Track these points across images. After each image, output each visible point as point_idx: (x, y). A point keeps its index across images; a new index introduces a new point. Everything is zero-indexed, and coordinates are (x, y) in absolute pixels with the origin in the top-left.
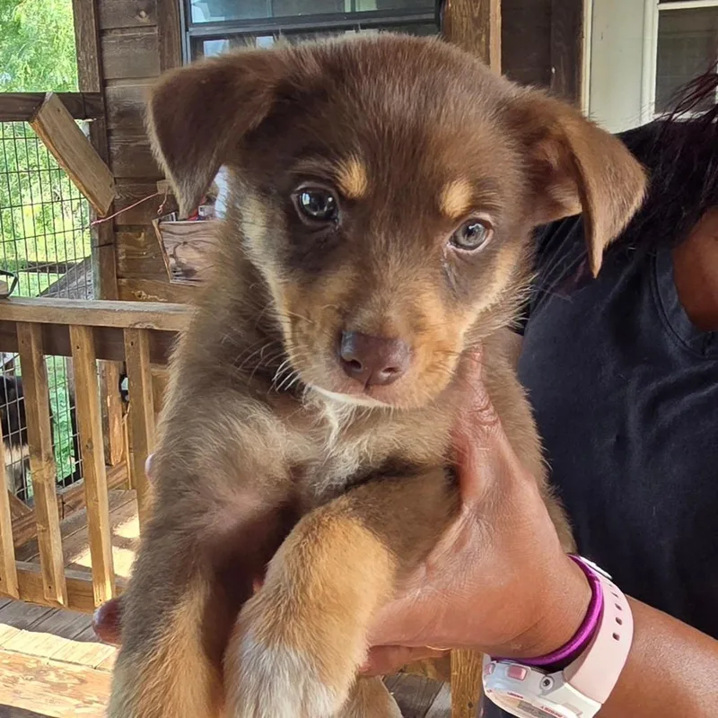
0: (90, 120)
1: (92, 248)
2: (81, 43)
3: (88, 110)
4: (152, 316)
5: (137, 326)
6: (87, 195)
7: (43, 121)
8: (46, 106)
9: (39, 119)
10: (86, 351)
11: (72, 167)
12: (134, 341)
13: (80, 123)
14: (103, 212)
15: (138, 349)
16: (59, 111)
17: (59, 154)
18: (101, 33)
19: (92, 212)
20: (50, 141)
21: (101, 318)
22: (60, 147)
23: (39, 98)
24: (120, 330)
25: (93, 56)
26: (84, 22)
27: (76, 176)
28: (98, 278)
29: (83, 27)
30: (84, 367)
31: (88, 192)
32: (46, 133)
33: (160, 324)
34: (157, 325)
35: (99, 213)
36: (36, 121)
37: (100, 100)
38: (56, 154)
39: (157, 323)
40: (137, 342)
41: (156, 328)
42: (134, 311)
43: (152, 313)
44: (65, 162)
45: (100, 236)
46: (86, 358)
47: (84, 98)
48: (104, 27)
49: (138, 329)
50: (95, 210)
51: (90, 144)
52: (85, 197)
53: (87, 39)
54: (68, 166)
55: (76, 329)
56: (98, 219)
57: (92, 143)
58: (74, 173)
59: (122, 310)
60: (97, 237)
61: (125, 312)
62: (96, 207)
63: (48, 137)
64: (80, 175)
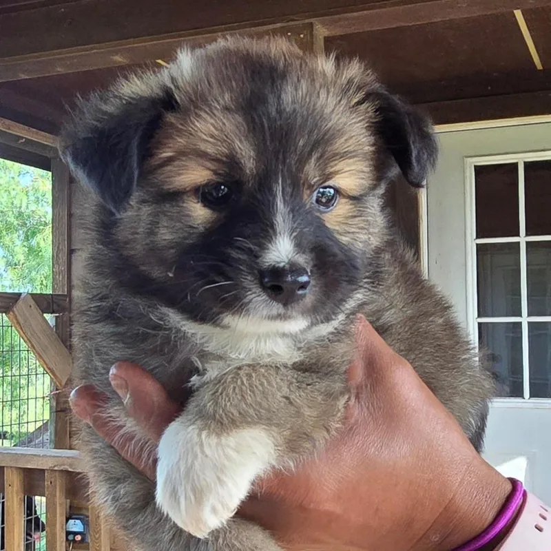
0: (57, 315)
1: (51, 413)
2: (55, 258)
3: (55, 307)
4: (67, 460)
5: (56, 468)
6: (48, 371)
7: (16, 313)
8: (20, 302)
9: (13, 312)
10: (15, 489)
11: (37, 349)
12: (53, 480)
13: (48, 316)
14: (61, 385)
15: (55, 486)
16: (31, 307)
17: (28, 339)
18: (71, 252)
19: (53, 384)
20: (21, 329)
21: (28, 462)
22: (29, 334)
23: (16, 297)
24: (43, 471)
25: (64, 268)
26: (59, 244)
27: (40, 356)
28: (53, 437)
29: (58, 247)
30: (13, 502)
31: (49, 369)
32: (18, 323)
33: (74, 467)
34: (71, 468)
35: (57, 386)
36: (11, 313)
37: (66, 300)
38: (26, 339)
39: (71, 466)
40: (55, 480)
41: (70, 470)
42: (54, 457)
43: (68, 458)
44: (33, 346)
45: (57, 403)
46: (15, 495)
47: (52, 298)
48: (73, 248)
49: (56, 470)
50: (55, 383)
51: (54, 333)
52: (47, 373)
53: (60, 256)
54: (34, 348)
55: (10, 470)
56: (57, 390)
57: (56, 332)
58: (39, 354)
59: (45, 455)
60: (55, 404)
61: (47, 456)
62: (55, 380)
63: (20, 325)
64: (44, 357)
